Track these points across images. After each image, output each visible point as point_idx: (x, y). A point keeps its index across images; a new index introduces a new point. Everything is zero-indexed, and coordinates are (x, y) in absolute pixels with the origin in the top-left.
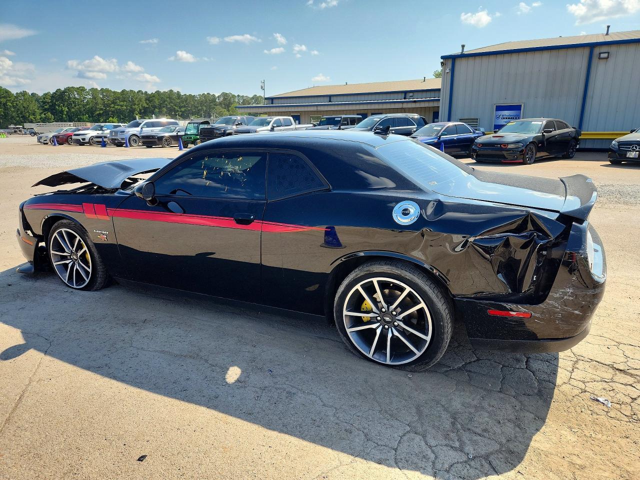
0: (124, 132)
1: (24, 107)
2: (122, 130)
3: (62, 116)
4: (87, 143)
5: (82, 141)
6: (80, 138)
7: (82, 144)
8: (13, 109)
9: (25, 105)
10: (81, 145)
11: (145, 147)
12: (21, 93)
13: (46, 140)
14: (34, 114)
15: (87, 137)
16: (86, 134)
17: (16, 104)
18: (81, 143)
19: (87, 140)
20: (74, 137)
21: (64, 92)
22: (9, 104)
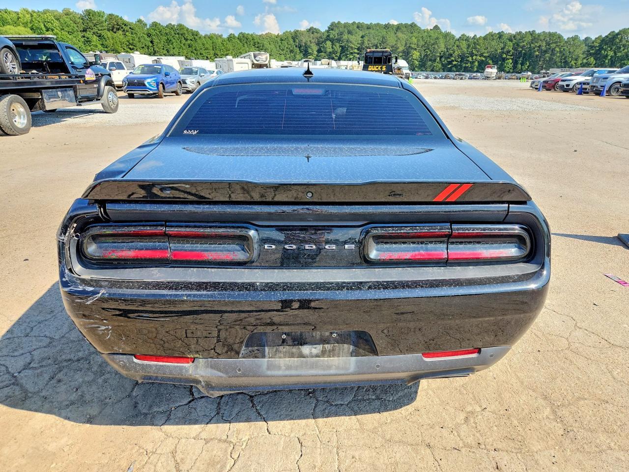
0: (607, 78)
1: (570, 52)
2: (604, 77)
3: (604, 61)
4: (571, 89)
5: (565, 87)
6: (565, 83)
7: (566, 91)
8: (558, 55)
9: (571, 50)
10: (564, 91)
11: (625, 97)
12: (572, 38)
13: (537, 85)
14: (576, 60)
15: (572, 83)
16: (573, 80)
17: (564, 49)
18: (566, 89)
19: (571, 87)
20: (560, 83)
21: (618, 34)
22: (557, 49)
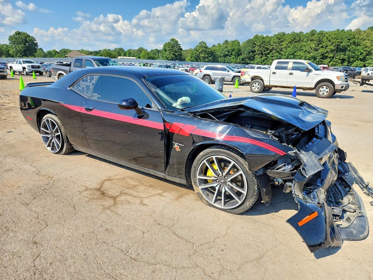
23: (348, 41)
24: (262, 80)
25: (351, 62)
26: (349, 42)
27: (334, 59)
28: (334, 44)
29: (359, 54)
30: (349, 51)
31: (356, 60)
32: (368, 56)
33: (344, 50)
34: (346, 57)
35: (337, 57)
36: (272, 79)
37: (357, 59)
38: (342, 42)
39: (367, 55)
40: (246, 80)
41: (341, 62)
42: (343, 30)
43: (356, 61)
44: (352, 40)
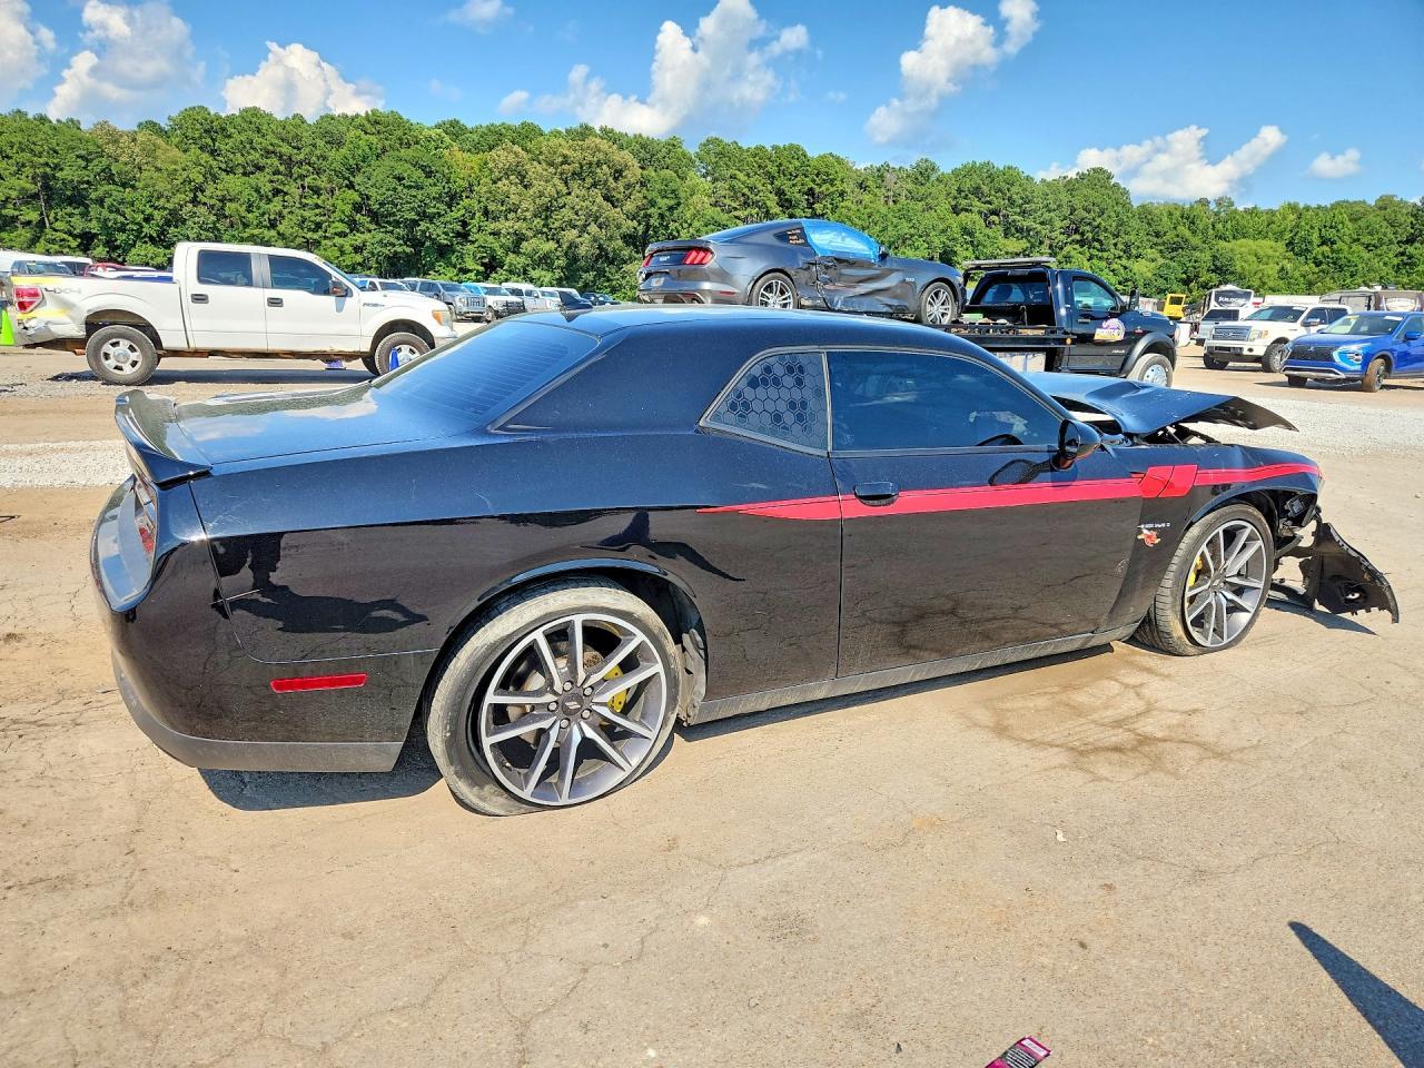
23: (83, 164)
24: (146, 328)
25: (118, 247)
26: (85, 168)
27: (49, 233)
28: (28, 171)
29: (139, 217)
30: (100, 202)
31: (135, 242)
32: (172, 230)
33: (77, 199)
34: (94, 227)
35: (58, 225)
36: (193, 324)
37: (139, 235)
38: (57, 167)
39: (168, 223)
40: (53, 328)
41: (78, 246)
42: (43, 119)
43: (138, 244)
44: (95, 162)
